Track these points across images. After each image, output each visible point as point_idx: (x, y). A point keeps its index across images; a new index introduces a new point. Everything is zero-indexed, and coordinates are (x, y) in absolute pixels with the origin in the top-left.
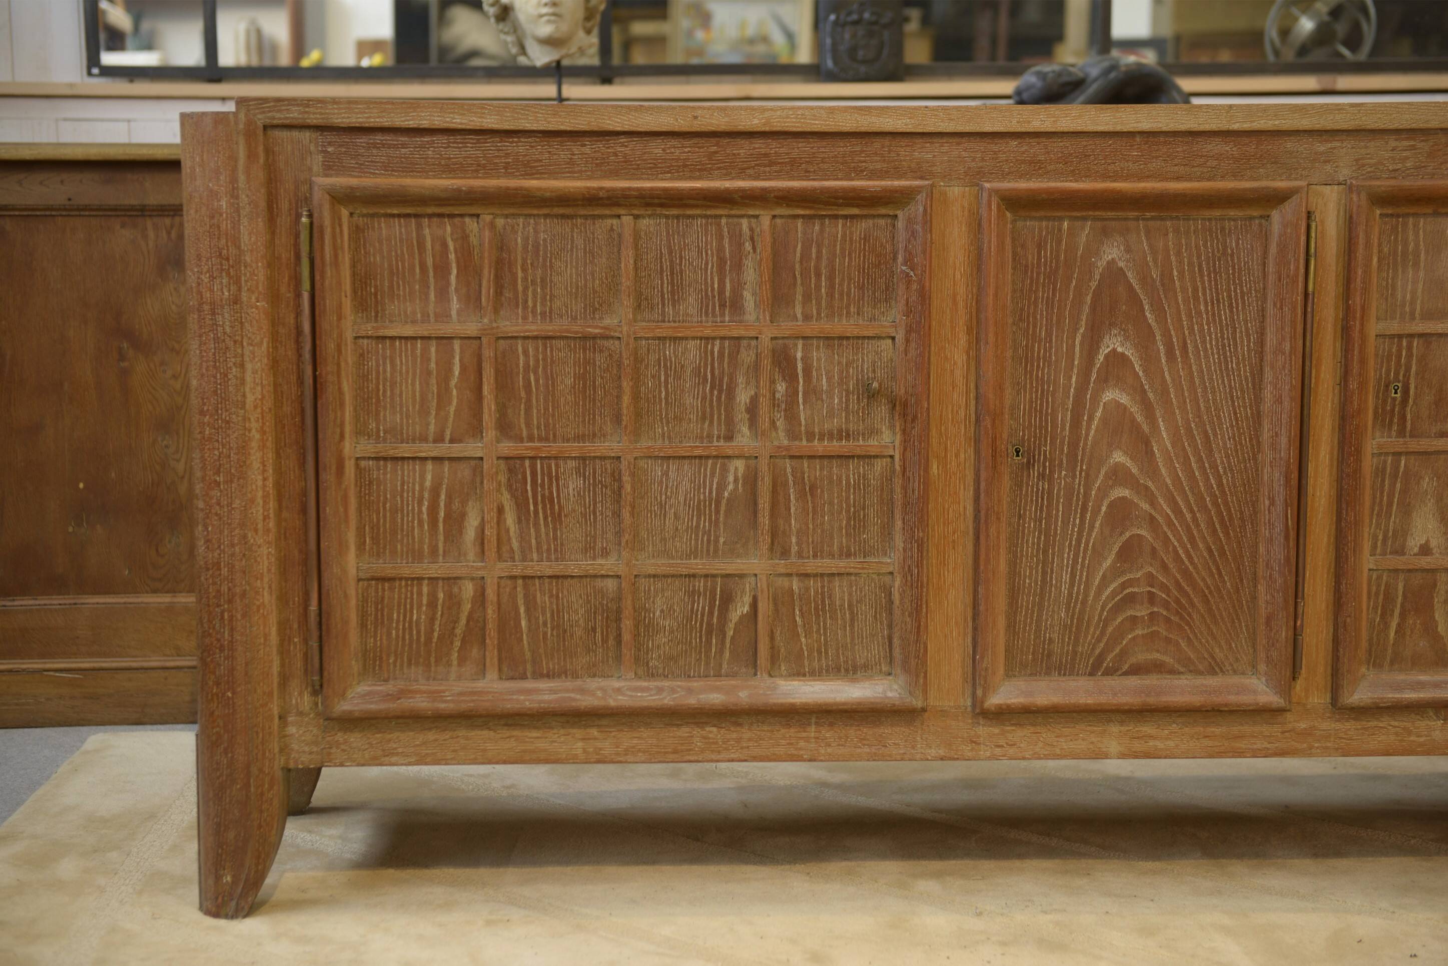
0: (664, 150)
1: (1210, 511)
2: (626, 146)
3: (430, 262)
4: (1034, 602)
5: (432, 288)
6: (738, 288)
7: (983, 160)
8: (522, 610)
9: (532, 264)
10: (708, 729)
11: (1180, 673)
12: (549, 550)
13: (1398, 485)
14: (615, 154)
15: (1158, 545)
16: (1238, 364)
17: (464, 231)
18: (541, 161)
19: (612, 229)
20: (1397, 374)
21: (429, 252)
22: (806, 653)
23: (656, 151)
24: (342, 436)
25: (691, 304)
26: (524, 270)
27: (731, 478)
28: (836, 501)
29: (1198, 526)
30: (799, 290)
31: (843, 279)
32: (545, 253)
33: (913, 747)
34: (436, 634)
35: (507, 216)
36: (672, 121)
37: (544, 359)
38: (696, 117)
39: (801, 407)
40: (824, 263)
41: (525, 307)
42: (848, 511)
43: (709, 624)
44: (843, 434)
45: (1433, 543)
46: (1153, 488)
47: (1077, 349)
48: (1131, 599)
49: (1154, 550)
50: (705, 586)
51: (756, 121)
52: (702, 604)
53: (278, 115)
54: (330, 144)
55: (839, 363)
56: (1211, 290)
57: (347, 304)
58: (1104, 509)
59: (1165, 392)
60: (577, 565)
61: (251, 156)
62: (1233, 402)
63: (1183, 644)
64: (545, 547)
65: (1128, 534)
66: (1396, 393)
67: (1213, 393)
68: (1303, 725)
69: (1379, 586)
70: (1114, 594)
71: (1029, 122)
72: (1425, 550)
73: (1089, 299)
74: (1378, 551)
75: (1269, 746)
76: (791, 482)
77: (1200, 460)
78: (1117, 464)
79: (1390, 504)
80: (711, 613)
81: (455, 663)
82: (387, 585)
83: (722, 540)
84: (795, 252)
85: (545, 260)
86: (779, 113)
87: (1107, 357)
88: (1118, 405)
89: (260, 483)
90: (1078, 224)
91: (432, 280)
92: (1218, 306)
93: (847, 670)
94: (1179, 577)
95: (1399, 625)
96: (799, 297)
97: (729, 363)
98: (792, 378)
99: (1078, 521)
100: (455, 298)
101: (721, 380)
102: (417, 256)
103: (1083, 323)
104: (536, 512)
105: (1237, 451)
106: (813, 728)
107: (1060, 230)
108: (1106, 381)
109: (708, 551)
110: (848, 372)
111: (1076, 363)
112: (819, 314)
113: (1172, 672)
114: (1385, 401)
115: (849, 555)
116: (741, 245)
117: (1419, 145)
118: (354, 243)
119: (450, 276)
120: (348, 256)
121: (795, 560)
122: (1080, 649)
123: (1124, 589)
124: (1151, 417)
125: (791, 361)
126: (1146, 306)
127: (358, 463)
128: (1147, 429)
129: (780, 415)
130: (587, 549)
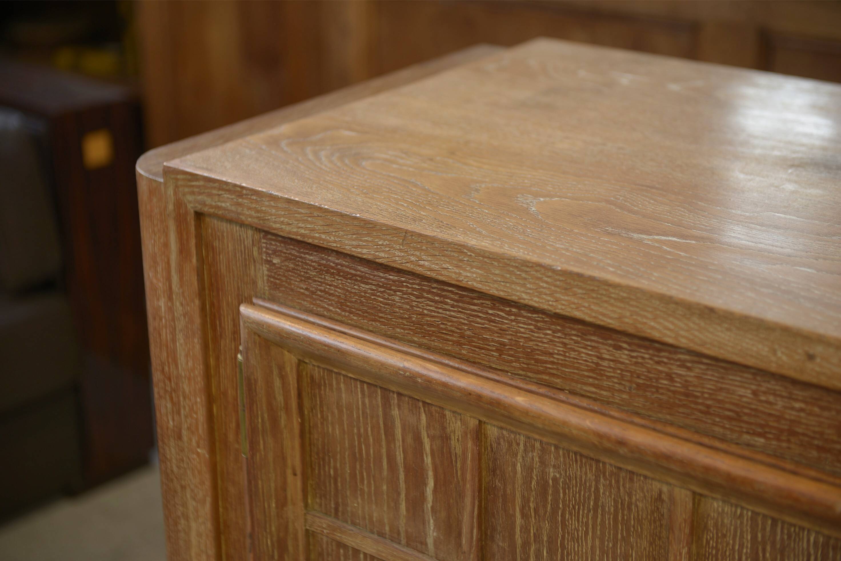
0: (755, 393)
2: (689, 369)
3: (400, 457)
5: (403, 496)
9: (536, 510)
14: (670, 377)
17: (444, 428)
18: (551, 354)
19: (659, 498)
21: (399, 443)
23: (741, 391)
26: (524, 515)
32: (556, 501)
36: (765, 350)
38: (811, 357)
53: (209, 201)
54: (275, 252)
57: (295, 484)
61: (183, 250)
85: (555, 511)
91: (402, 485)
100: (432, 521)
102: (384, 443)
118: (307, 403)
119: (425, 485)
120: (296, 421)
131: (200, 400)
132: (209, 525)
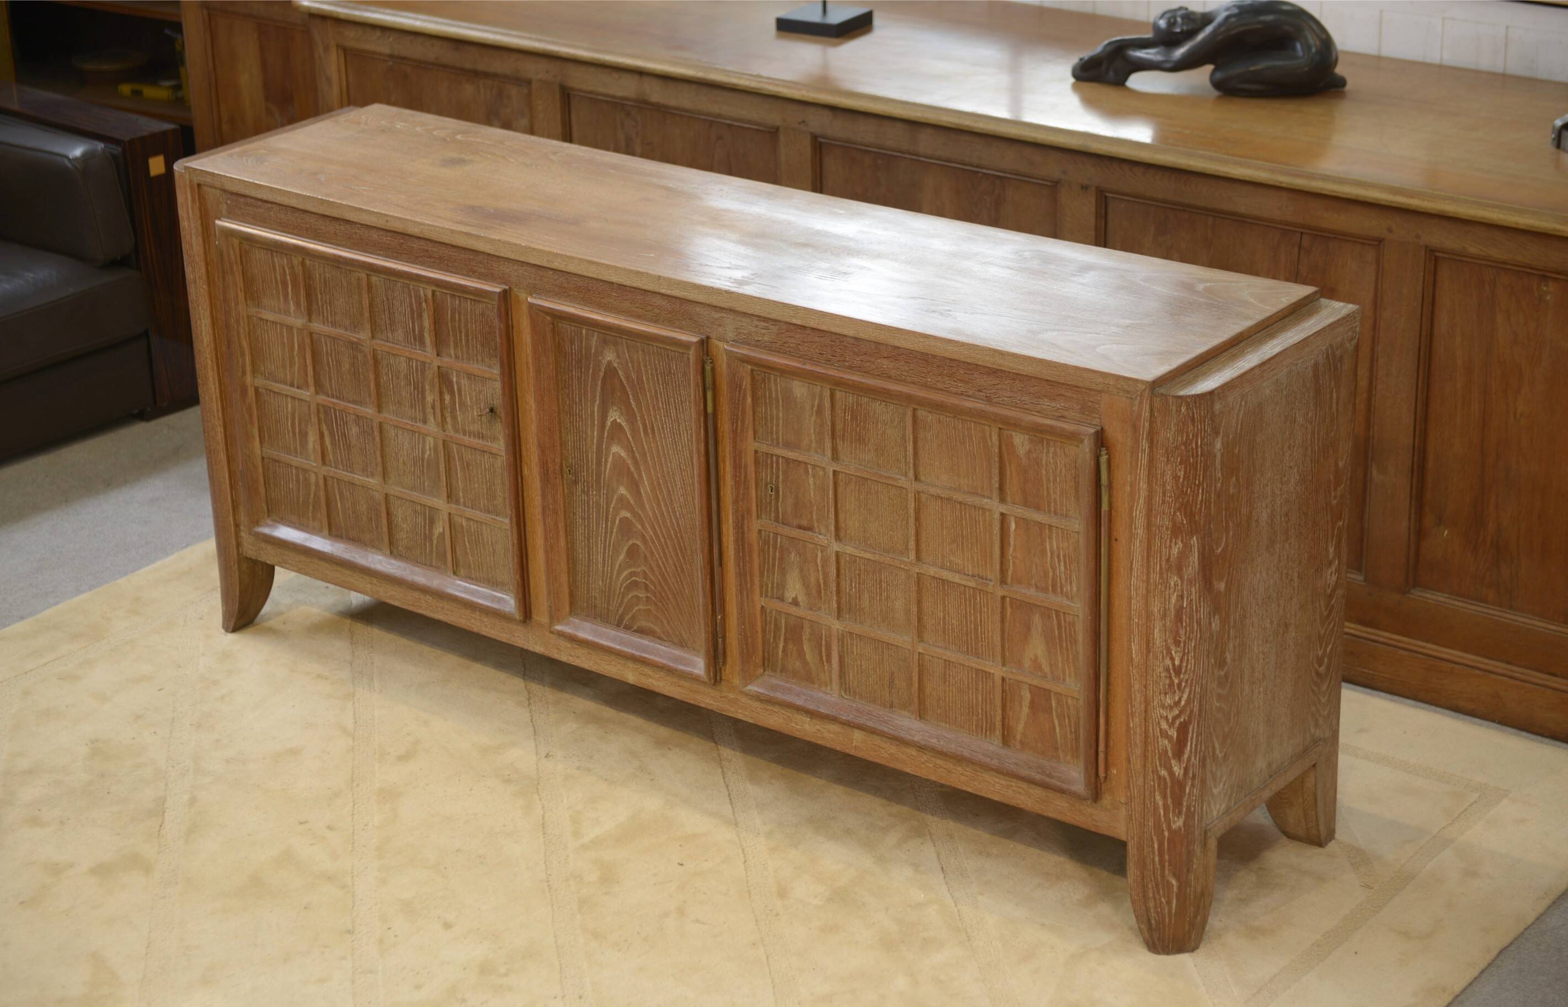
0: (378, 236)
1: (674, 541)
3: (279, 278)
4: (585, 570)
5: (281, 294)
6: (422, 329)
7: (535, 280)
8: (338, 497)
9: (324, 291)
10: (428, 597)
11: (664, 640)
12: (346, 465)
13: (777, 554)
14: (356, 233)
15: (648, 554)
16: (682, 448)
17: (292, 263)
19: (359, 279)
20: (772, 479)
21: (278, 272)
22: (472, 566)
24: (244, 373)
25: (400, 334)
26: (321, 294)
27: (427, 447)
28: (480, 476)
29: (668, 548)
30: (452, 339)
31: (473, 338)
32: (329, 286)
33: (528, 642)
34: (301, 500)
35: (310, 260)
37: (335, 350)
38: (387, 221)
39: (458, 413)
40: (463, 325)
41: (323, 317)
42: (486, 485)
43: (425, 534)
44: (481, 436)
45: (800, 599)
46: (642, 516)
47: (596, 414)
48: (635, 585)
49: (645, 556)
50: (421, 510)
51: (416, 230)
52: (420, 520)
53: (202, 180)
54: (228, 199)
55: (475, 390)
56: (664, 394)
57: (241, 295)
58: (617, 522)
59: (644, 455)
60: (359, 478)
61: (193, 201)
62: (682, 472)
63: (665, 622)
64: (345, 463)
65: (631, 542)
66: (772, 491)
67: (671, 463)
68: (731, 696)
69: (771, 617)
70: (626, 579)
71: (553, 262)
72: (795, 602)
73: (600, 383)
74: (769, 595)
75: (714, 703)
76: (457, 458)
77: (666, 505)
78: (622, 494)
79: (774, 565)
80: (425, 527)
81: (311, 518)
82: (277, 464)
83: (426, 484)
84: (447, 314)
85: (330, 291)
86: (427, 227)
87: (612, 422)
88: (620, 457)
89: (213, 390)
90: (591, 332)
91: (281, 289)
92: (669, 407)
93: (493, 583)
94: (660, 578)
95: (784, 647)
96: (452, 344)
97: (421, 375)
98: (452, 393)
99: (604, 526)
100: (291, 303)
101: (418, 385)
102: (273, 274)
103: (598, 398)
104: (339, 440)
105: (686, 505)
106: (478, 613)
107: (581, 334)
108: (612, 439)
109: (420, 489)
110: (480, 397)
111: (596, 423)
112: (462, 357)
113: (660, 638)
114: (766, 495)
115: (489, 512)
116: (421, 304)
117: (771, 327)
118: (244, 260)
119: (288, 288)
120: (240, 268)
121: (462, 507)
122: (611, 608)
123: (631, 577)
124: (638, 468)
125: (451, 383)
126: (631, 397)
127: (256, 389)
128: (636, 477)
129: (448, 415)
130: (364, 470)
131: (203, 265)
132: (209, 320)
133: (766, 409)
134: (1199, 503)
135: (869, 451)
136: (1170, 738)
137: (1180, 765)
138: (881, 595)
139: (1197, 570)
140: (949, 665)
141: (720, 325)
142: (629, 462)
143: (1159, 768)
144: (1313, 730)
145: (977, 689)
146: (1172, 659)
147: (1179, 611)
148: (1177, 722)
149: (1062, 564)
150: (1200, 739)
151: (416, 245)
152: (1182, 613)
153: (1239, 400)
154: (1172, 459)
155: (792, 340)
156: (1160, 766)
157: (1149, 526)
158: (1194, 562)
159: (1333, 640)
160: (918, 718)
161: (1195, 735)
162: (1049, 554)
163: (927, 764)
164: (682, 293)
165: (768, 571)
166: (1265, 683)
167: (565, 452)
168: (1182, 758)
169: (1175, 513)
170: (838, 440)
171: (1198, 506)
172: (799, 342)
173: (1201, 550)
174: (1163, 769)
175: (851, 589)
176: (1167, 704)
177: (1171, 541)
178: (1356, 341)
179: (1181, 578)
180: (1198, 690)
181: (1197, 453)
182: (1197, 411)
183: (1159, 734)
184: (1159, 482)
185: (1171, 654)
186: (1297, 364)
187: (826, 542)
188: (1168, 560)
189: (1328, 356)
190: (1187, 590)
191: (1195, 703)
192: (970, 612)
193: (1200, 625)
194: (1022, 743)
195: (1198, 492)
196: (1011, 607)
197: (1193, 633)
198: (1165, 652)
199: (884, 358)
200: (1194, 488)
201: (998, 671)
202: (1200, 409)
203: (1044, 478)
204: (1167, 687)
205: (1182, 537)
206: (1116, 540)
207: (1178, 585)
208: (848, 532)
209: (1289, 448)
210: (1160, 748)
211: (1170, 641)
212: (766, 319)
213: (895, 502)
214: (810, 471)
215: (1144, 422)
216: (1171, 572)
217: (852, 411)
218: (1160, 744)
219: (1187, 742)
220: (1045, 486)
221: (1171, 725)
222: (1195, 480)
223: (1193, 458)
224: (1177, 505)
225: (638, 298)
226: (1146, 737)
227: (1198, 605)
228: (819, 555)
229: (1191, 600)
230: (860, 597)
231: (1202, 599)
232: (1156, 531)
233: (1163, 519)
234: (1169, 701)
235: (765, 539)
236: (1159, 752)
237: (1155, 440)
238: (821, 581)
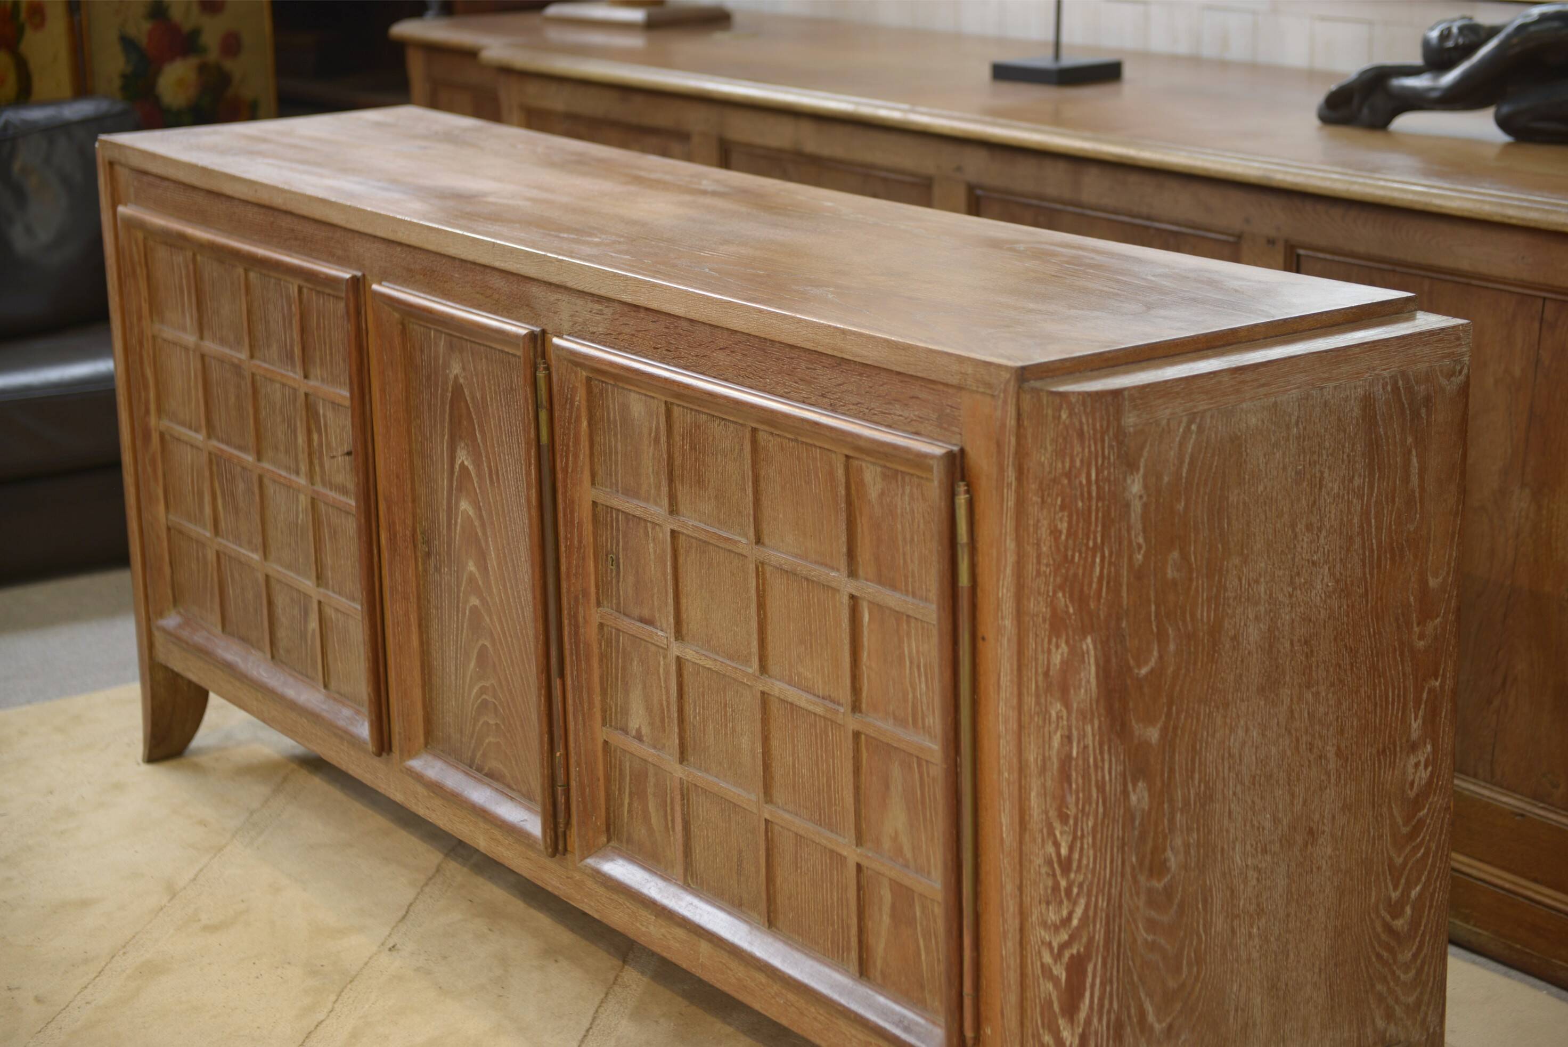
0: (253, 215)
4: (439, 684)
5: (180, 304)
6: (291, 341)
7: (383, 259)
8: (228, 578)
9: (213, 296)
11: (513, 789)
12: (236, 535)
13: (620, 661)
15: (496, 660)
18: (208, 212)
20: (612, 545)
21: (176, 275)
22: (341, 676)
24: (147, 412)
25: (274, 350)
26: (210, 300)
27: (300, 509)
29: (514, 651)
30: (318, 353)
32: (217, 289)
33: (389, 786)
34: (201, 584)
35: (200, 254)
37: (223, 376)
38: (257, 190)
39: (325, 458)
41: (212, 331)
42: (351, 560)
43: (301, 631)
45: (643, 730)
46: (490, 604)
47: (445, 454)
48: (485, 706)
49: (494, 663)
50: (297, 597)
51: (280, 199)
52: (296, 611)
55: (338, 426)
58: (468, 612)
59: (490, 512)
60: (246, 553)
63: (514, 763)
64: (234, 532)
65: (480, 643)
66: (612, 564)
68: (574, 875)
69: (615, 759)
70: (477, 696)
71: (397, 232)
72: (639, 736)
73: (448, 408)
74: (612, 722)
75: (560, 886)
76: (324, 521)
78: (471, 571)
79: (616, 678)
80: (300, 621)
81: (209, 610)
82: (180, 535)
83: (300, 560)
84: (313, 320)
85: (217, 295)
86: (288, 195)
87: (460, 466)
88: (469, 516)
89: (126, 436)
90: (438, 332)
91: (179, 298)
92: (512, 439)
94: (508, 696)
95: (629, 803)
97: (293, 408)
98: (319, 431)
99: (455, 618)
100: (188, 315)
101: (291, 421)
103: (446, 430)
104: (229, 502)
106: (346, 744)
107: (430, 337)
108: (461, 490)
109: (295, 567)
110: (343, 434)
111: (445, 465)
112: (327, 377)
113: (509, 786)
114: (606, 570)
115: (354, 600)
116: (290, 306)
117: (606, 311)
118: (148, 261)
120: (145, 272)
121: (331, 593)
122: (463, 740)
123: (482, 694)
124: (485, 533)
125: (317, 413)
126: (476, 426)
127: (162, 436)
128: (484, 546)
129: (316, 462)
130: (250, 542)
133: (605, 437)
134: (1095, 580)
135: (709, 498)
136: (1055, 980)
137: (1072, 1029)
138: (726, 725)
139: (1094, 696)
140: (800, 841)
141: (555, 313)
142: (477, 523)
143: (1041, 1031)
144: (1380, 1024)
145: (832, 883)
146: (1057, 845)
147: (1066, 762)
148: (1067, 955)
149: (923, 679)
150: (1108, 989)
151: (285, 222)
152: (1070, 768)
153: (1185, 420)
154: (1049, 500)
155: (627, 330)
156: (1043, 1027)
157: (1019, 614)
158: (1088, 682)
159: (1423, 879)
160: (767, 924)
161: (1098, 981)
162: (908, 663)
163: (777, 999)
164: (515, 265)
165: (611, 688)
166: (1264, 921)
167: (418, 511)
168: (1075, 1018)
169: (1055, 592)
170: (677, 482)
171: (1094, 586)
172: (633, 332)
173: (1101, 663)
174: (1046, 1032)
175: (695, 717)
176: (1049, 921)
177: (1050, 642)
178: (1462, 378)
179: (1067, 705)
180: (1102, 903)
181: (1089, 493)
182: (1088, 421)
183: (1040, 972)
184: (1031, 540)
185: (1055, 836)
186: (1322, 388)
187: (665, 642)
188: (1046, 674)
189: (1396, 389)
190: (1077, 728)
191: (1098, 926)
192: (822, 756)
193: (1104, 791)
194: (883, 974)
195: (1094, 562)
196: (867, 749)
197: (1090, 804)
198: (1045, 831)
199: (720, 349)
200: (1087, 554)
201: (852, 854)
202: (1094, 419)
203: (900, 537)
204: (1049, 891)
205: (1067, 635)
206: (983, 639)
207: (1062, 718)
208: (690, 626)
209: (1309, 527)
210: (1043, 996)
211: (1053, 814)
212: (600, 299)
213: (738, 579)
214: (650, 530)
215: (1009, 436)
216: (1051, 695)
217: (691, 436)
218: (1042, 988)
219: (1084, 990)
220: (901, 550)
221: (1058, 957)
222: (1088, 539)
223: (1083, 501)
224: (1059, 580)
225: (478, 278)
226: (1023, 975)
227: (1099, 757)
228: (662, 663)
229: (1086, 747)
230: (704, 729)
231: (1106, 748)
232: (1029, 622)
233: (1039, 603)
234: (1053, 917)
235: (607, 638)
236: (1040, 1001)
237: (1025, 467)
238: (665, 703)
